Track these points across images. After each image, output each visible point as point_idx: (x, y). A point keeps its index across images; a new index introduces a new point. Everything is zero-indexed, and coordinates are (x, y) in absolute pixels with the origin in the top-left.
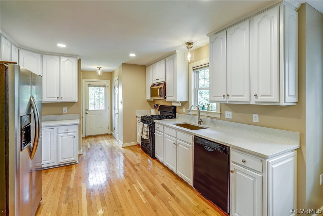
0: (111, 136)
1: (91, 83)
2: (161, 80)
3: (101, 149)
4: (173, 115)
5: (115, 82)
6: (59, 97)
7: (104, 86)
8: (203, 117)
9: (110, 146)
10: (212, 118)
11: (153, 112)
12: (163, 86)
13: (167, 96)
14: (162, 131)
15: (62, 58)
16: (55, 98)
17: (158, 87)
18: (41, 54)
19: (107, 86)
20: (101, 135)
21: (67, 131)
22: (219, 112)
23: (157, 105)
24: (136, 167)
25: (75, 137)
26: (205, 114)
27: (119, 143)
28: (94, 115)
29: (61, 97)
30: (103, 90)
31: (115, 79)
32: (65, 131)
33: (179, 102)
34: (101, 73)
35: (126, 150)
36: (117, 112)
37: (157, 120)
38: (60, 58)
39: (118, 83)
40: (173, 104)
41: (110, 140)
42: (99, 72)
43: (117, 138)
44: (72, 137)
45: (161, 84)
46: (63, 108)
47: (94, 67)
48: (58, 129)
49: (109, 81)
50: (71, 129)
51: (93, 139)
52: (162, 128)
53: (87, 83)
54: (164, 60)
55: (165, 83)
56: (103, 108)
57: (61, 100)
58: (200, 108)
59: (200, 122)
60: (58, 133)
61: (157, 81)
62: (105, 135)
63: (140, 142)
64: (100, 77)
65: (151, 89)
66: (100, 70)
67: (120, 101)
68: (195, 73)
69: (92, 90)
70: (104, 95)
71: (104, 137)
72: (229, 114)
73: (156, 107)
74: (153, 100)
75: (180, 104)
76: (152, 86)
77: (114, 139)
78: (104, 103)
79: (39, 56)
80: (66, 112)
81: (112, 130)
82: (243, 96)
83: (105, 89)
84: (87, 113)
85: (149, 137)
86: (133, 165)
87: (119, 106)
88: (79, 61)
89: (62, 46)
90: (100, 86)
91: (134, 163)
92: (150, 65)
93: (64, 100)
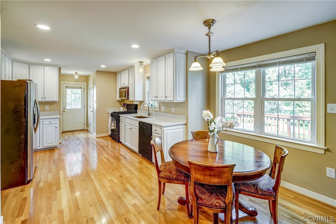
0: (87, 131)
1: (68, 85)
2: (126, 85)
3: (78, 139)
4: (135, 111)
5: (91, 85)
6: (43, 97)
7: (81, 88)
8: (152, 111)
9: (86, 137)
10: (156, 111)
11: (122, 109)
12: (126, 90)
13: (130, 96)
14: (124, 121)
15: (45, 67)
16: (40, 98)
17: (123, 90)
18: (29, 64)
19: (83, 88)
20: (77, 131)
21: (50, 123)
22: (159, 107)
23: (125, 104)
24: (105, 148)
25: (56, 128)
26: (153, 109)
27: (93, 135)
28: (71, 113)
29: (45, 97)
30: (79, 91)
31: (90, 82)
32: (49, 123)
33: (137, 101)
34: (78, 77)
35: (98, 139)
36: (92, 110)
37: (121, 114)
38: (44, 67)
39: (92, 86)
40: (135, 103)
41: (85, 134)
42: (76, 77)
43: (92, 132)
44: (54, 127)
45: (126, 88)
46: (46, 106)
47: (72, 72)
48: (43, 121)
49: (85, 84)
50: (53, 121)
51: (70, 133)
52: (124, 119)
53: (64, 85)
54: (128, 70)
55: (128, 87)
56: (80, 107)
57: (45, 100)
58: (150, 106)
59: (149, 114)
60: (43, 124)
61: (123, 85)
62: (81, 130)
63: (110, 133)
64: (77, 81)
65: (120, 91)
66: (77, 75)
67: (94, 101)
68: (149, 81)
69: (69, 91)
70: (80, 95)
71: (80, 132)
72: (163, 108)
73: (124, 105)
74: (121, 100)
75: (138, 102)
76: (120, 89)
77: (89, 133)
78: (80, 103)
79: (27, 66)
80: (48, 109)
81: (87, 126)
82: (162, 97)
83: (81, 91)
84: (64, 112)
85: (115, 127)
86: (102, 147)
87: (93, 105)
88: (60, 69)
89: (47, 60)
90: (76, 88)
91: (103, 146)
92: (119, 72)
93: (47, 99)
